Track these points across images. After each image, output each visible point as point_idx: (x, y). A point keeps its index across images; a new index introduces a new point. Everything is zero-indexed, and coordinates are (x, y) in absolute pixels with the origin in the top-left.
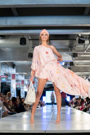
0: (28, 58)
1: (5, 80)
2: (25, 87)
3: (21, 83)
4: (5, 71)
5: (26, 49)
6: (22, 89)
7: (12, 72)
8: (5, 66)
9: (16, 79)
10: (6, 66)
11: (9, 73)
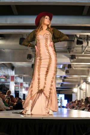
0: (27, 59)
1: (4, 81)
2: (23, 89)
3: (19, 85)
4: (5, 73)
5: (25, 50)
6: (21, 91)
7: (11, 73)
8: (4, 68)
9: (15, 81)
10: (6, 68)
11: (8, 75)
